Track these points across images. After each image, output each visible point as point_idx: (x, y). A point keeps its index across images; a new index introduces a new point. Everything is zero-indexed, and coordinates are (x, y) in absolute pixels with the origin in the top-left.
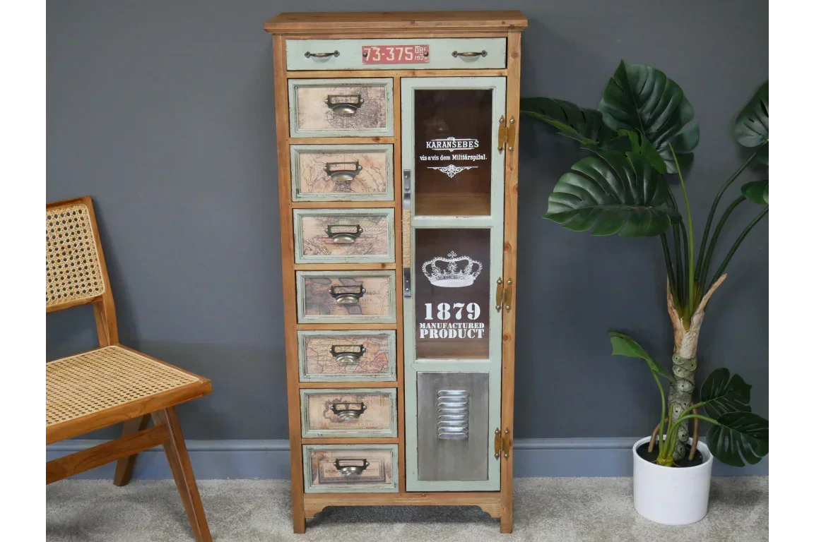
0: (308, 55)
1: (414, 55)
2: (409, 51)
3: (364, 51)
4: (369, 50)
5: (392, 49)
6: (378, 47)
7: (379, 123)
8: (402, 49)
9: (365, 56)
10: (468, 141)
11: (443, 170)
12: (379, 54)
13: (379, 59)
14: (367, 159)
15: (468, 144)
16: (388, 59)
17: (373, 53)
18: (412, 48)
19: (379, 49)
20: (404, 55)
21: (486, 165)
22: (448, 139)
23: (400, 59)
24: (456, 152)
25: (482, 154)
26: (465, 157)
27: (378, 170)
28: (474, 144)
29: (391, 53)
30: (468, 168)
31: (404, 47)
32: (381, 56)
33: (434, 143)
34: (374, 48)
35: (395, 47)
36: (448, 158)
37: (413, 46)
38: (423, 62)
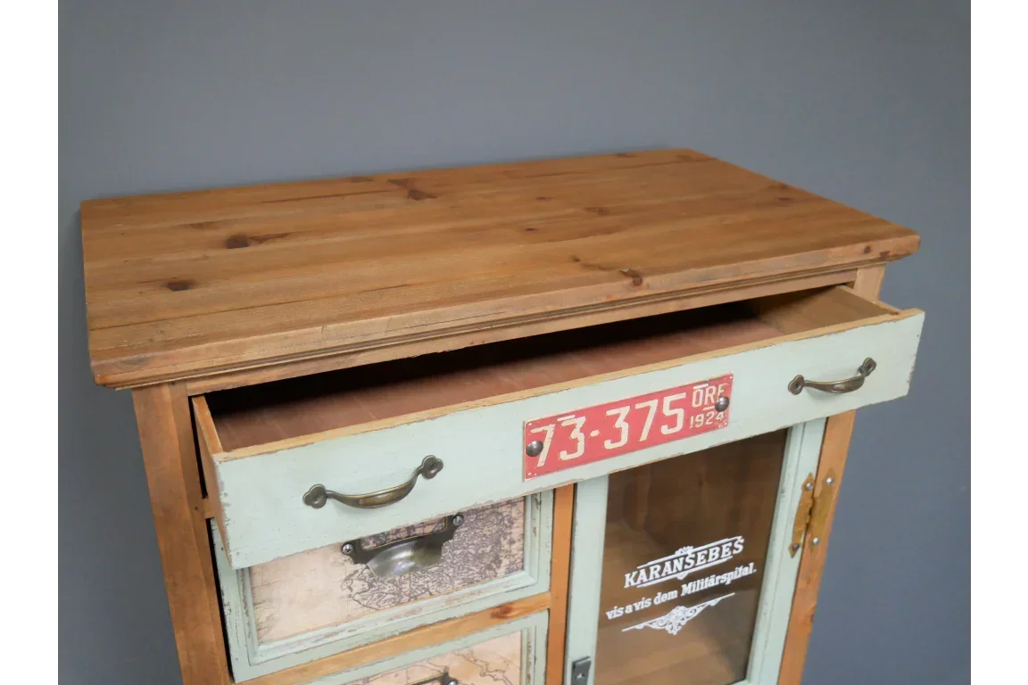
0: (317, 497)
1: (691, 412)
2: (674, 405)
3: (528, 437)
4: (550, 429)
5: (625, 411)
6: (578, 414)
7: (505, 562)
8: (653, 404)
9: (532, 453)
10: (720, 546)
11: (657, 624)
12: (581, 437)
13: (581, 450)
14: (471, 659)
15: (720, 553)
16: (608, 445)
17: (563, 439)
18: (683, 396)
19: (581, 421)
20: (660, 419)
21: (753, 585)
22: (678, 553)
23: (644, 437)
24: (691, 578)
25: (746, 565)
26: (711, 582)
27: (499, 675)
28: (732, 548)
29: (621, 424)
30: (713, 603)
31: (660, 395)
32: (589, 441)
33: (643, 572)
34: (566, 422)
35: (631, 402)
36: (673, 595)
37: (688, 389)
38: (712, 428)
